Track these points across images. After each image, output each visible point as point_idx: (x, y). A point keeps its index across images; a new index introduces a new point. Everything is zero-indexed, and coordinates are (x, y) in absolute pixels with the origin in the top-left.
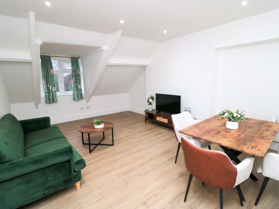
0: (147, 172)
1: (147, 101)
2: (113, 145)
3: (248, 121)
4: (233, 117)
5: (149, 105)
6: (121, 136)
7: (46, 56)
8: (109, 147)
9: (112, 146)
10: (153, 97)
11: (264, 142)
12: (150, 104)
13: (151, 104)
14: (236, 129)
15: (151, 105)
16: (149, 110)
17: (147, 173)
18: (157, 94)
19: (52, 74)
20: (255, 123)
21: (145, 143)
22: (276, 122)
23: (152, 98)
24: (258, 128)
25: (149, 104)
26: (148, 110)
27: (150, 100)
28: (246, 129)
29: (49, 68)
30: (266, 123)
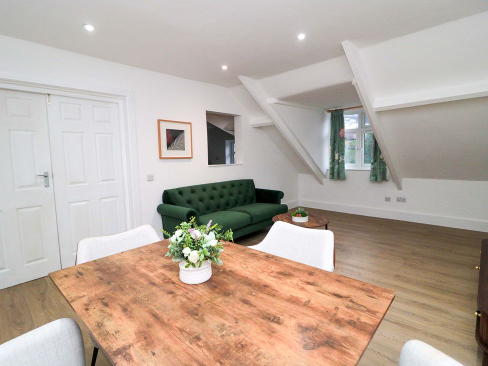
7: (337, 110)
19: (342, 136)
29: (338, 128)
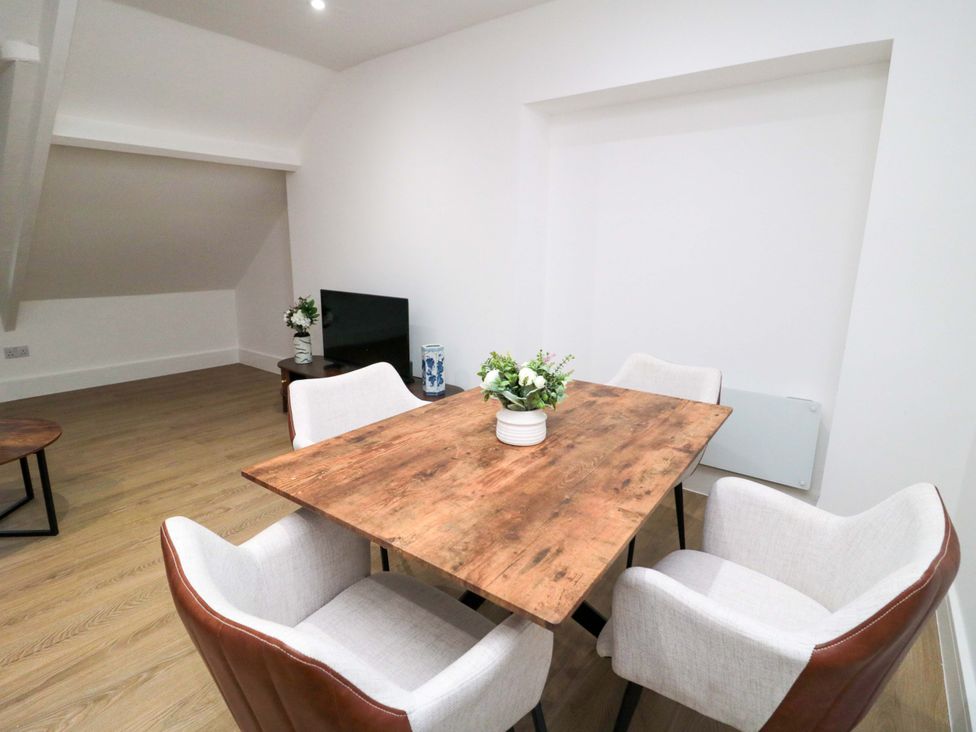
0: (145, 676)
1: (286, 319)
2: (53, 531)
3: (608, 399)
4: (518, 390)
5: (297, 339)
6: (129, 483)
8: (28, 543)
9: (49, 540)
10: (312, 302)
11: (613, 514)
12: (302, 333)
13: (307, 335)
14: (533, 443)
15: (305, 339)
16: (299, 361)
17: (146, 680)
18: (325, 294)
20: (632, 411)
21: (229, 509)
22: (714, 402)
23: (308, 310)
24: (629, 434)
25: (296, 335)
26: (292, 360)
27: (299, 318)
28: (579, 440)
30: (674, 408)
